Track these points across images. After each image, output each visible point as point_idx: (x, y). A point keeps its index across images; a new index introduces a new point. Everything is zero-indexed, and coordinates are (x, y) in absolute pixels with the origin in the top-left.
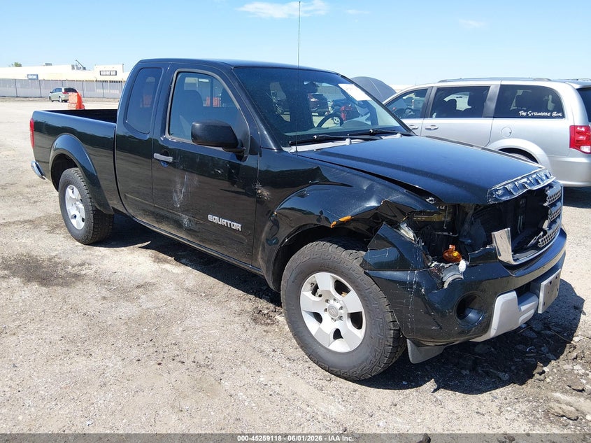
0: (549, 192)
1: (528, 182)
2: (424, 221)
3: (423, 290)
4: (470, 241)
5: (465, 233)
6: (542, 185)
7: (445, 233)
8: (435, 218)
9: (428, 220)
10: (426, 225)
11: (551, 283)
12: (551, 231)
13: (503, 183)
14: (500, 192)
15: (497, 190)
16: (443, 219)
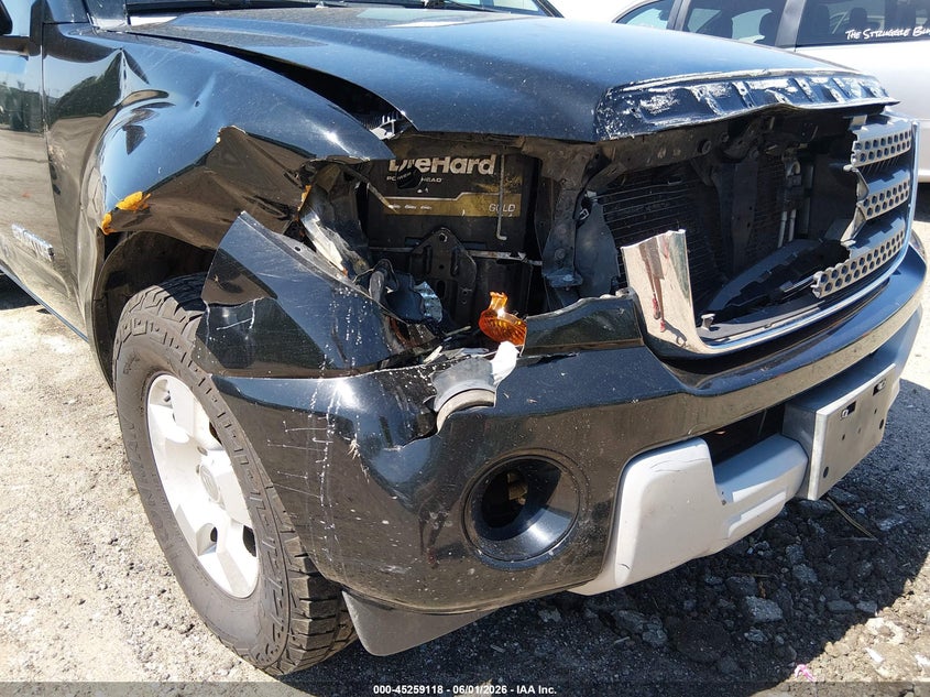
0: (865, 132)
1: (793, 89)
2: (427, 217)
3: (354, 444)
4: (569, 278)
5: (560, 254)
6: (842, 103)
7: (501, 255)
8: (467, 206)
9: (443, 211)
10: (437, 228)
11: (851, 408)
12: (864, 251)
13: (679, 78)
14: (658, 103)
15: (647, 96)
16: (492, 209)
